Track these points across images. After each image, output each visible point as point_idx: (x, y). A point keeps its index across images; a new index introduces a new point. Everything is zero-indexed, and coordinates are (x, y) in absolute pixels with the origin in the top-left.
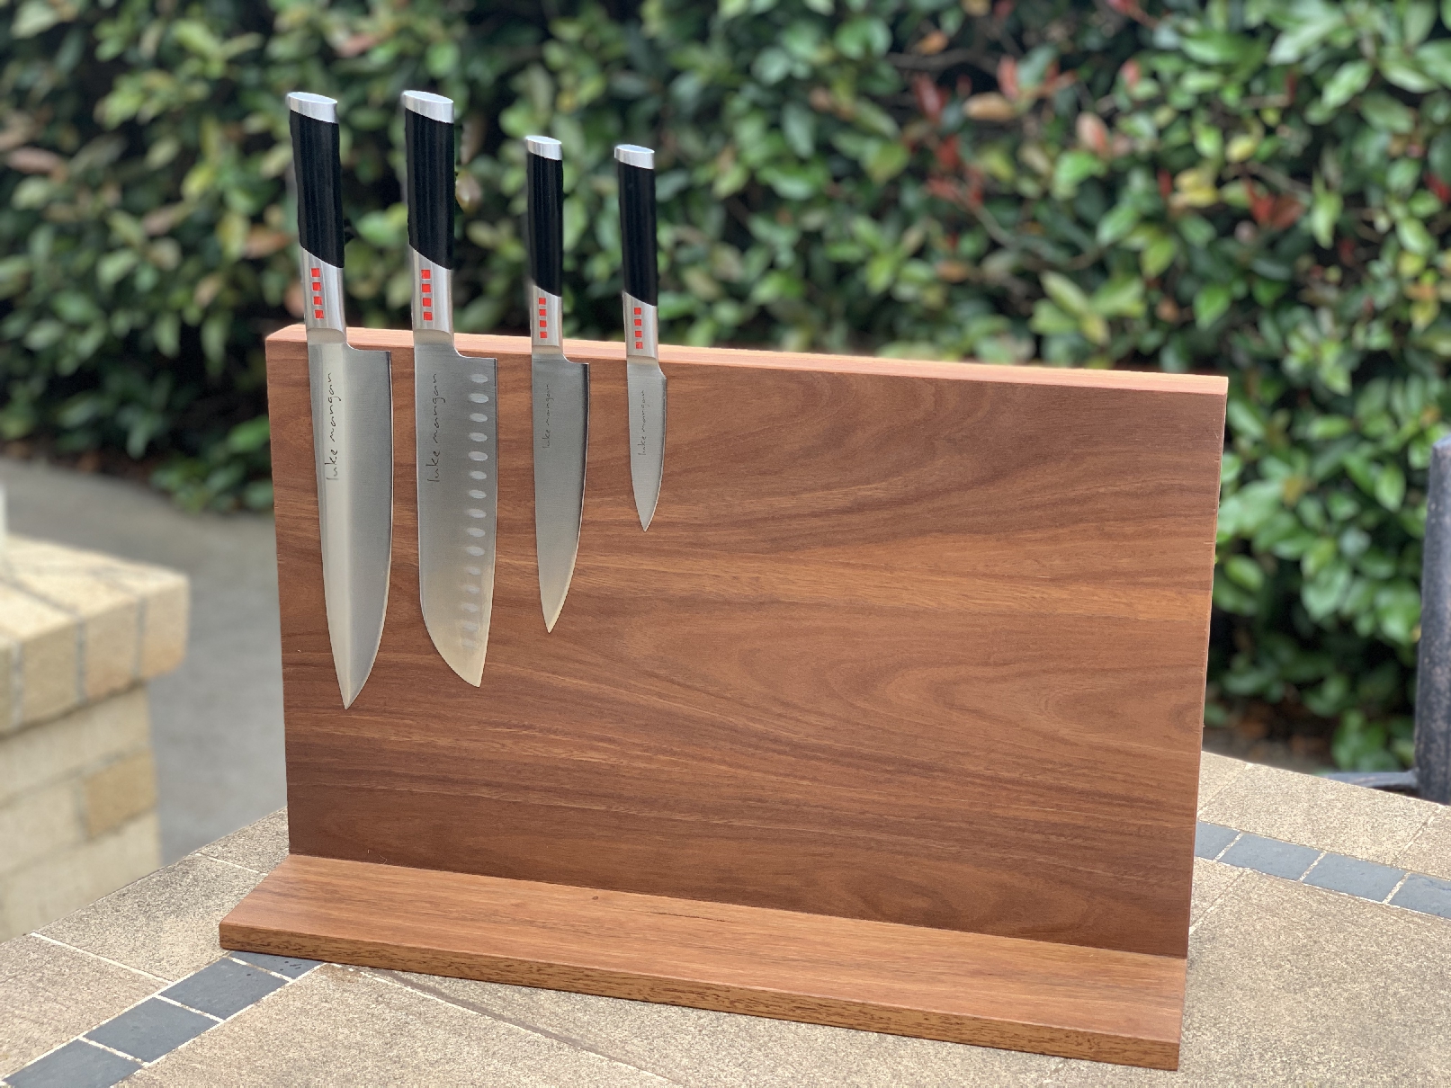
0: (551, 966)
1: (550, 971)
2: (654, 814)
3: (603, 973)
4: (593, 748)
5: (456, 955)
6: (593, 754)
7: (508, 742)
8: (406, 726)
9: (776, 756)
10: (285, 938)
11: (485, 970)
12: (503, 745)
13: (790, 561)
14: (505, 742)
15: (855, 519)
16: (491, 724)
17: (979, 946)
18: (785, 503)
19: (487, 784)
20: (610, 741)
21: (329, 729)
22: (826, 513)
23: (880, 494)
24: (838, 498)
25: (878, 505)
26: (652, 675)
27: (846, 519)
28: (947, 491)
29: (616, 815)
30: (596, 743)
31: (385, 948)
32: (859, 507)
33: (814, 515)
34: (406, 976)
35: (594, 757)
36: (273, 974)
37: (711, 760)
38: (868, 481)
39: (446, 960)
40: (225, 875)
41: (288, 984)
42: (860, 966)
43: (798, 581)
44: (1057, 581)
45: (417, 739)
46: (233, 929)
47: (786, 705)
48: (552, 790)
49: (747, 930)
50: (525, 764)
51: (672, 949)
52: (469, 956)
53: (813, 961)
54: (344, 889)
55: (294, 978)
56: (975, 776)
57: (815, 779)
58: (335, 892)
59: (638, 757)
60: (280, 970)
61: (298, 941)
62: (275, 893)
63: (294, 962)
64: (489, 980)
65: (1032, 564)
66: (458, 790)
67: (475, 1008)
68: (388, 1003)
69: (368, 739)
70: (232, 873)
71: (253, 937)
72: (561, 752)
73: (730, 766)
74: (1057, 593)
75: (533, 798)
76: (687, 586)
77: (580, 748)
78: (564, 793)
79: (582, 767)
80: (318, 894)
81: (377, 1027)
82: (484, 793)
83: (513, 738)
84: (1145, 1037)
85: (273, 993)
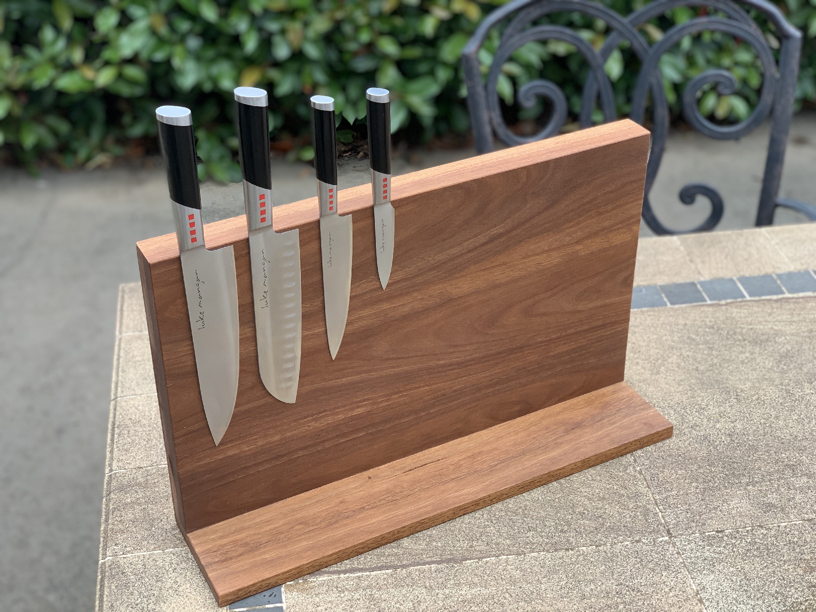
2: (392, 424)
4: (358, 407)
6: (357, 410)
7: (313, 423)
8: (253, 440)
9: (451, 372)
10: (259, 585)
12: (309, 426)
13: (457, 278)
14: (309, 424)
15: (489, 246)
18: (455, 251)
19: (301, 449)
20: (368, 400)
21: (207, 460)
22: (476, 248)
23: (502, 231)
24: (482, 239)
25: (500, 235)
26: (388, 359)
27: (485, 248)
28: (531, 218)
29: (371, 434)
30: (360, 404)
31: (318, 561)
32: (492, 240)
34: (331, 569)
35: (360, 411)
36: (268, 606)
37: (419, 387)
38: (495, 226)
39: (351, 550)
40: (147, 563)
41: (284, 608)
42: (523, 453)
43: (462, 286)
44: (578, 242)
45: (260, 443)
46: (227, 595)
47: (455, 346)
48: (337, 436)
49: (456, 459)
50: (322, 430)
51: (442, 488)
52: (363, 543)
53: (504, 461)
54: (248, 540)
55: (281, 602)
56: (541, 342)
57: (470, 375)
58: (247, 544)
59: (382, 401)
60: (269, 603)
61: (268, 582)
62: (219, 561)
63: (267, 593)
64: (373, 549)
65: (568, 239)
66: (285, 459)
67: (387, 568)
68: (346, 589)
69: (231, 456)
70: (149, 559)
71: (240, 593)
72: (341, 416)
73: (428, 386)
74: (578, 247)
75: (328, 445)
76: (406, 309)
77: (352, 409)
78: (344, 435)
79: (353, 418)
80: (241, 550)
81: (361, 606)
82: (300, 453)
83: (316, 420)
84: (660, 429)
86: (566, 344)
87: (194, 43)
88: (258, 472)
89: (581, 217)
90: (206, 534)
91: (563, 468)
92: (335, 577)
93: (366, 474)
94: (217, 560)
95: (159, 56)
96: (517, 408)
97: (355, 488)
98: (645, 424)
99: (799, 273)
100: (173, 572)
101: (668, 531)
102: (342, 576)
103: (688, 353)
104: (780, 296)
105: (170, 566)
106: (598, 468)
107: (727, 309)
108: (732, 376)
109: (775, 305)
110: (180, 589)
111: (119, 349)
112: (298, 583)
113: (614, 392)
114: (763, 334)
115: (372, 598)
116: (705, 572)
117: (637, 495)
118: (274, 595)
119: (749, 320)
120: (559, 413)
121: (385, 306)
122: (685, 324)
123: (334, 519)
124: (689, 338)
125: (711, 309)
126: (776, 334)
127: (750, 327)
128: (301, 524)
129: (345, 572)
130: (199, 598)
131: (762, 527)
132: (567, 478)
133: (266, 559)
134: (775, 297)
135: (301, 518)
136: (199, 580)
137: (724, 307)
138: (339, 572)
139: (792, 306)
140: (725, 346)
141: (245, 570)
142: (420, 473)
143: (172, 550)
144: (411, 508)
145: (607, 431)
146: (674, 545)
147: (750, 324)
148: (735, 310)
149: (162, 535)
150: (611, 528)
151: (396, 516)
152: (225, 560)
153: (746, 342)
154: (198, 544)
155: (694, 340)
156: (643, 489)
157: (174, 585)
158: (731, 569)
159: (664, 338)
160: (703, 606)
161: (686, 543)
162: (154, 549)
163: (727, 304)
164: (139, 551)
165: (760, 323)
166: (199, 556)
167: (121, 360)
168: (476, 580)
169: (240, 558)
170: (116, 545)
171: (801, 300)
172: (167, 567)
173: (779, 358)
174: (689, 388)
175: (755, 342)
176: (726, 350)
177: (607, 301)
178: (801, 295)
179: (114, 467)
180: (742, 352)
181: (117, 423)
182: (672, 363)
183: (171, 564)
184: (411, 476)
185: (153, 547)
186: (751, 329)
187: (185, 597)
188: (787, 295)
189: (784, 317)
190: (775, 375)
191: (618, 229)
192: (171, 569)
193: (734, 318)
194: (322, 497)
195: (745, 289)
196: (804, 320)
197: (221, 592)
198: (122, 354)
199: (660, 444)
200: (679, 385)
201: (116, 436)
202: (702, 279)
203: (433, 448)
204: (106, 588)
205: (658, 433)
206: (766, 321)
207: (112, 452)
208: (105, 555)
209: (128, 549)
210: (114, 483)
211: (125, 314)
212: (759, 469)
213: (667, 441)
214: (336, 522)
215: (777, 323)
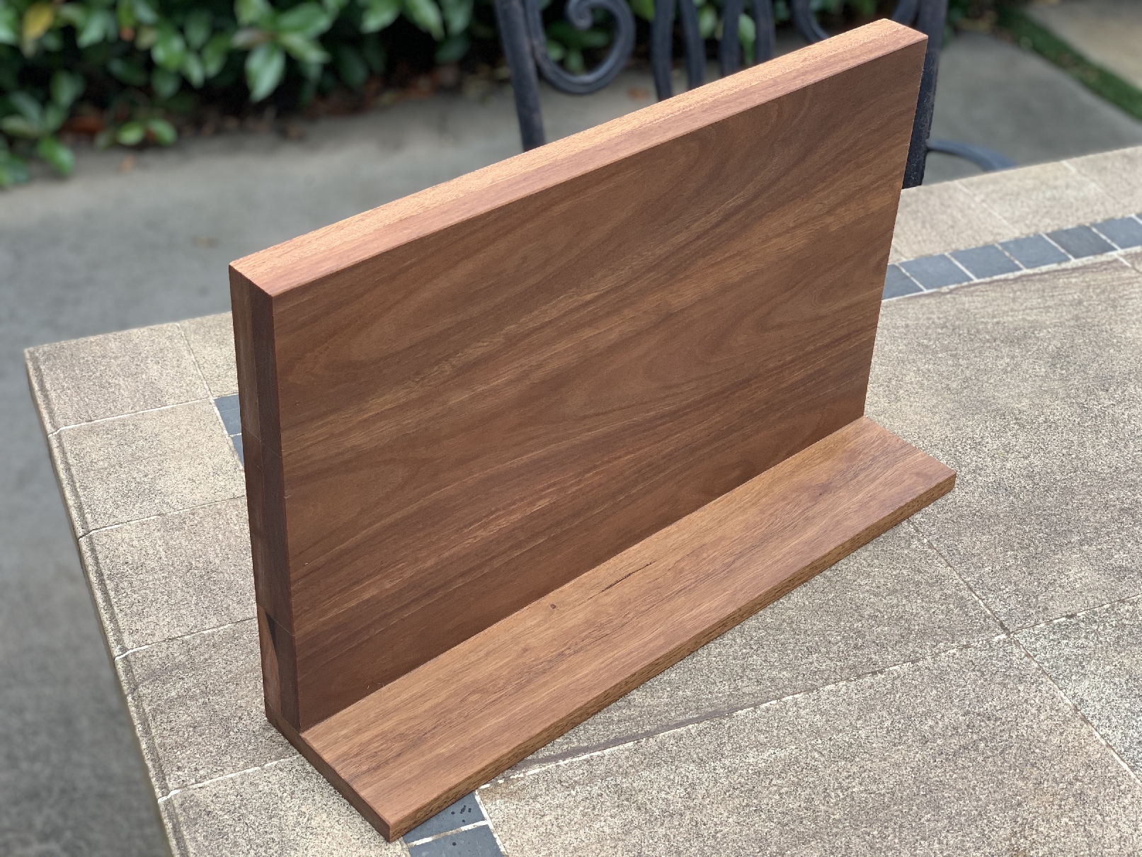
0: (632, 674)
2: (582, 519)
4: (541, 498)
5: (570, 715)
6: (539, 503)
7: (480, 533)
8: (399, 569)
11: (590, 710)
12: (475, 538)
13: (680, 281)
14: (475, 535)
15: (723, 227)
16: (465, 527)
17: (780, 479)
18: (681, 238)
19: (463, 575)
20: (554, 484)
21: (336, 612)
22: (706, 232)
23: (740, 201)
24: (715, 217)
25: (738, 209)
26: (585, 417)
27: (718, 230)
28: (778, 179)
29: (554, 538)
30: (544, 493)
32: (726, 218)
33: (698, 238)
36: (464, 828)
37: (620, 457)
38: (733, 195)
39: (565, 723)
40: (243, 790)
41: (491, 827)
42: (765, 539)
43: (686, 293)
44: (830, 212)
45: (408, 574)
46: (401, 821)
47: (670, 387)
48: (511, 548)
50: (491, 542)
51: (668, 607)
52: (580, 708)
53: (741, 555)
54: (402, 729)
55: (483, 819)
56: (775, 368)
57: (683, 430)
58: (402, 736)
59: (572, 485)
60: (464, 823)
61: (454, 791)
62: (368, 770)
63: (457, 808)
64: (593, 715)
65: (819, 207)
66: (440, 594)
67: (625, 741)
68: (576, 782)
69: (368, 600)
70: (243, 783)
71: (419, 815)
72: (517, 516)
73: (631, 453)
74: (829, 220)
75: (497, 563)
76: (614, 336)
77: (532, 504)
78: (519, 545)
79: (532, 517)
80: (397, 747)
81: (608, 804)
82: (460, 582)
83: (483, 527)
84: (940, 480)
85: (499, 842)
86: (801, 369)
88: (403, 620)
89: (836, 173)
90: (330, 730)
91: (829, 553)
92: (552, 766)
93: (546, 600)
94: (364, 768)
96: (736, 473)
97: (538, 625)
98: (918, 474)
99: (1028, 238)
100: (292, 798)
101: (1002, 624)
102: (561, 763)
103: (927, 366)
104: (1018, 274)
105: (282, 789)
106: (870, 547)
107: (954, 299)
108: (998, 391)
109: (1015, 287)
110: (314, 823)
111: (64, 453)
112: (498, 785)
113: (857, 434)
114: (1016, 329)
115: (619, 791)
116: (1074, 677)
117: (939, 580)
118: (467, 809)
119: (990, 310)
121: (587, 333)
122: (907, 326)
123: (525, 677)
124: (919, 344)
125: (933, 301)
126: (1035, 326)
127: (995, 320)
128: (474, 692)
129: (564, 756)
130: (349, 834)
131: (1123, 601)
132: (833, 568)
133: (442, 754)
134: (1011, 276)
135: (472, 682)
136: (338, 805)
137: (948, 296)
138: (555, 758)
139: (1038, 285)
140: (973, 351)
141: (416, 777)
142: (626, 589)
143: (275, 763)
144: (634, 644)
145: (869, 492)
146: (1017, 643)
147: (994, 317)
148: (965, 299)
149: (250, 743)
150: (923, 634)
151: (617, 659)
152: (378, 767)
153: (998, 342)
154: (324, 748)
155: (927, 347)
156: (943, 569)
157: (300, 820)
158: (1108, 668)
159: (886, 349)
160: (1090, 727)
161: (1033, 639)
162: (245, 767)
163: (951, 292)
164: (222, 773)
165: (1005, 313)
166: (333, 766)
167: (73, 470)
168: (762, 738)
169: (401, 759)
170: (179, 768)
171: (1046, 276)
172: (278, 792)
173: (1050, 360)
174: (948, 417)
175: (1011, 341)
176: (975, 357)
178: (1044, 268)
179: (128, 643)
180: (997, 356)
181: (106, 573)
182: (911, 383)
183: (283, 785)
184: (615, 593)
185: (242, 763)
186: (998, 323)
187: (325, 835)
188: (1026, 271)
189: (1034, 302)
190: (1056, 385)
191: (878, 187)
192: (285, 794)
193: (968, 311)
195: (967, 268)
196: (1062, 303)
197: (391, 815)
198: (71, 461)
199: (940, 501)
200: (934, 414)
201: (112, 594)
202: (904, 260)
203: (631, 549)
204: (188, 843)
205: (938, 485)
206: (1012, 310)
207: (113, 618)
208: (166, 789)
209: (202, 772)
210: (138, 671)
211: (53, 395)
212: (1087, 519)
213: (949, 496)
214: (529, 682)
215: (1028, 311)
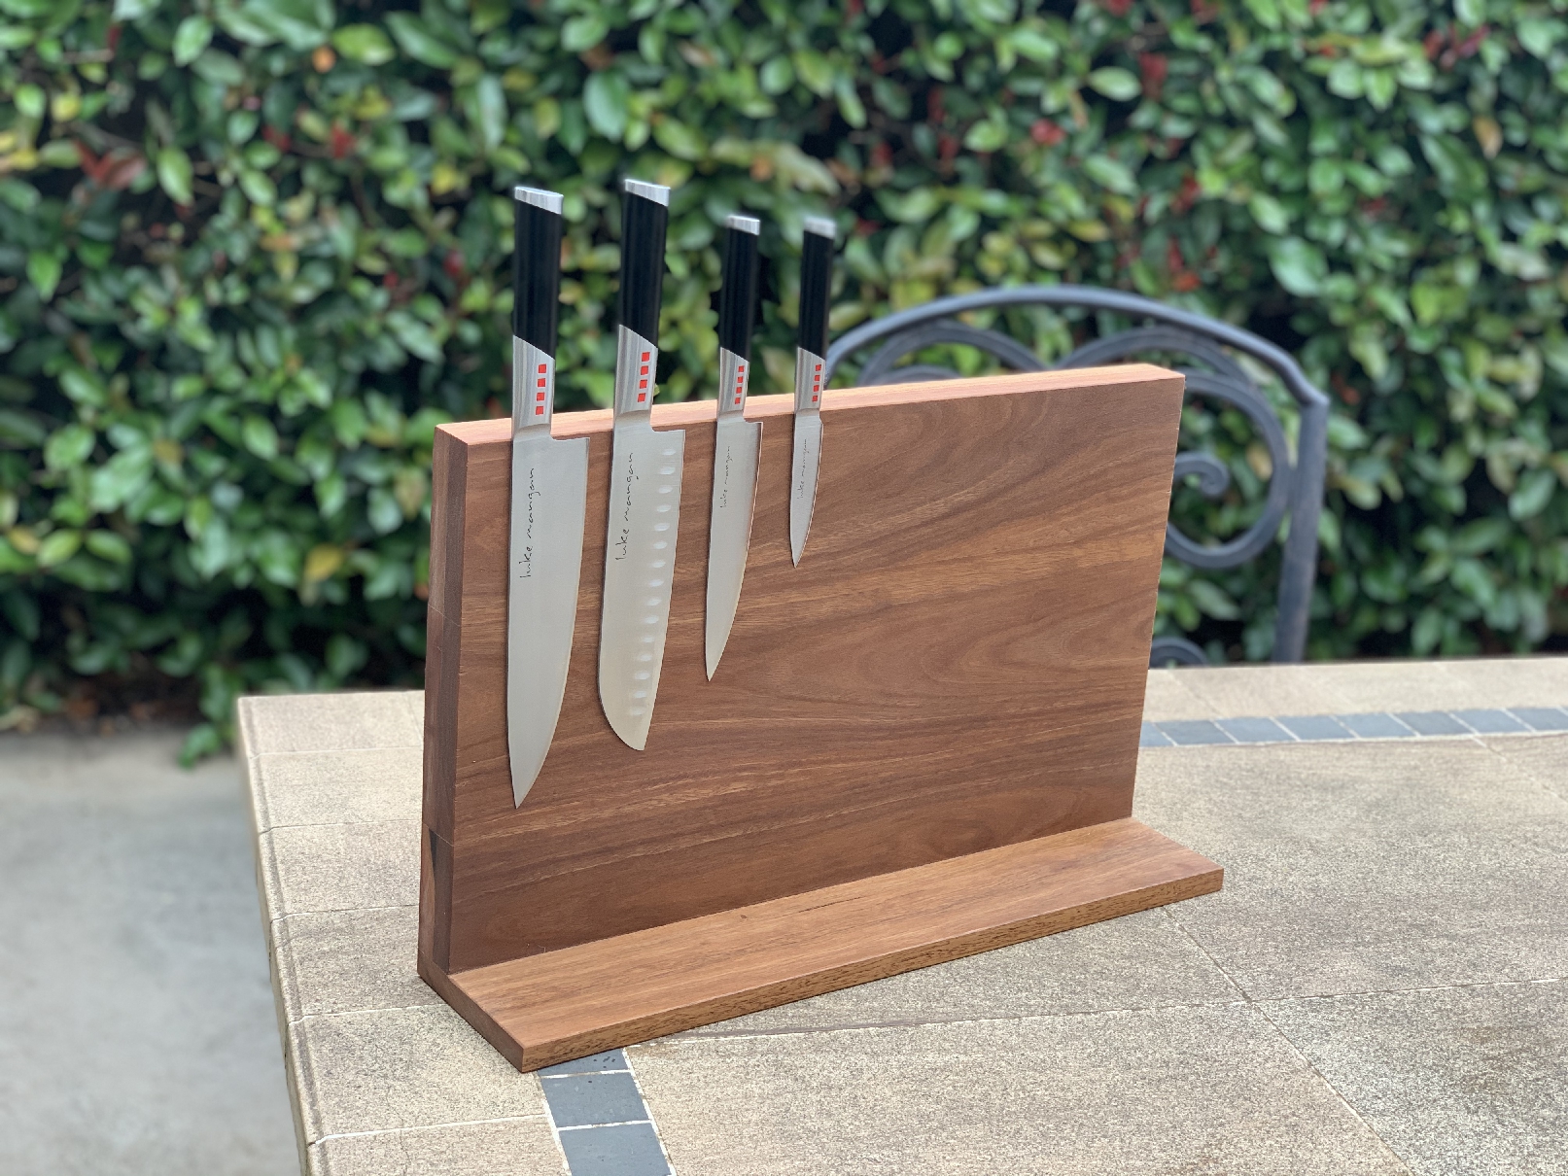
0: (815, 975)
1: (816, 979)
2: (783, 825)
3: (856, 965)
4: (736, 780)
5: (739, 995)
6: (735, 785)
7: (665, 796)
8: (571, 808)
9: (880, 743)
10: (588, 1038)
11: (763, 1000)
12: (660, 801)
13: (902, 569)
14: (660, 797)
15: (951, 522)
16: (649, 784)
17: (1023, 853)
18: (903, 519)
19: (644, 843)
20: (752, 767)
21: (500, 833)
22: (932, 521)
23: (971, 497)
24: (941, 507)
25: (968, 506)
26: (791, 698)
27: (945, 523)
28: (1014, 486)
29: (749, 837)
30: (738, 774)
31: (681, 1012)
32: (954, 512)
33: (925, 524)
34: (701, 1030)
35: (737, 788)
36: (603, 1072)
37: (829, 762)
38: (962, 488)
39: (731, 1003)
40: (379, 1022)
41: (633, 1074)
42: (991, 893)
43: (908, 586)
44: (1078, 543)
45: (582, 818)
46: (537, 1048)
47: (890, 695)
48: (699, 830)
49: (882, 899)
50: (678, 813)
51: (867, 930)
52: (751, 992)
53: (961, 901)
54: (556, 984)
55: (627, 1068)
56: (1014, 716)
57: (905, 754)
58: (554, 988)
59: (773, 776)
60: (605, 1068)
61: (599, 1036)
62: (512, 1008)
63: (601, 1057)
64: (766, 1008)
65: (1063, 533)
66: (617, 857)
67: (796, 1031)
68: (733, 1054)
69: (536, 833)
70: (380, 1017)
71: (557, 1048)
72: (708, 792)
73: (843, 762)
74: (1077, 552)
75: (684, 844)
76: (826, 609)
77: (726, 783)
78: (709, 830)
79: (726, 800)
80: (547, 995)
81: (764, 1072)
82: (639, 852)
83: (670, 790)
84: (1204, 872)
85: (638, 1085)
86: (1049, 727)
87: (227, 496)
88: (573, 874)
89: (1084, 498)
90: (481, 976)
91: (1059, 914)
93: (735, 912)
94: (508, 1006)
95: (161, 515)
96: (971, 836)
97: (725, 928)
98: (1179, 865)
99: (1371, 715)
100: (428, 1033)
101: (1244, 994)
102: (722, 1039)
103: (1221, 798)
104: (1349, 740)
105: (420, 1026)
106: (1113, 922)
107: (1269, 752)
108: (1297, 824)
109: (1343, 749)
110: (446, 1052)
111: (259, 772)
112: (649, 1046)
113: (1120, 829)
114: (1333, 781)
115: (778, 1064)
116: (1315, 1041)
117: (1184, 955)
118: (611, 1059)
119: (1308, 764)
120: (1036, 851)
121: (795, 597)
122: (1208, 766)
123: (696, 962)
124: (1217, 781)
125: (1243, 751)
126: (1354, 780)
127: (1311, 772)
128: (640, 967)
129: (726, 1034)
130: (481, 1063)
131: (1391, 992)
132: (1066, 933)
133: (593, 1005)
134: (1341, 741)
135: (640, 960)
136: (475, 1043)
137: (1263, 750)
138: (717, 1035)
139: (1370, 750)
140: (1278, 792)
141: (561, 1018)
142: (827, 913)
143: (418, 1006)
144: (825, 951)
145: (1120, 871)
146: (1258, 1010)
147: (1310, 769)
148: (1281, 752)
149: (396, 990)
150: (1152, 991)
151: (801, 960)
152: (524, 1006)
153: (1309, 788)
154: (470, 988)
155: (1225, 784)
156: (1189, 946)
157: (433, 1048)
158: (1357, 1039)
159: (1179, 780)
160: (1322, 1079)
161: (1277, 1009)
162: (387, 1006)
163: (1267, 746)
164: (360, 1008)
165: (1323, 767)
166: (478, 1002)
167: (266, 784)
168: (947, 1045)
169: (548, 1004)
170: (317, 1001)
171: (1383, 745)
172: (415, 1027)
173: (1366, 807)
174: (1233, 837)
175: (1324, 788)
176: (1279, 796)
177: (1114, 661)
178: (1381, 739)
179: (288, 907)
180: (1305, 799)
181: (279, 859)
182: (1199, 809)
183: (422, 1023)
184: (814, 915)
185: (383, 1003)
186: (1314, 774)
187: (456, 1062)
188: (1359, 739)
189: (1362, 763)
190: (1366, 826)
191: (1136, 532)
192: (422, 1029)
193: (1282, 762)
194: (668, 938)
195: (1292, 730)
196: (1395, 766)
197: (526, 1040)
198: (265, 775)
199: (1205, 898)
200: (1217, 833)
201: (281, 873)
202: (1220, 718)
203: (841, 885)
204: (312, 1053)
205: (1201, 876)
206: (1334, 766)
207: (278, 892)
208: (299, 1014)
209: (340, 1006)
210: (292, 930)
211: (259, 729)
212: (1369, 927)
213: (1216, 894)
214: (701, 966)
215: (1352, 769)
